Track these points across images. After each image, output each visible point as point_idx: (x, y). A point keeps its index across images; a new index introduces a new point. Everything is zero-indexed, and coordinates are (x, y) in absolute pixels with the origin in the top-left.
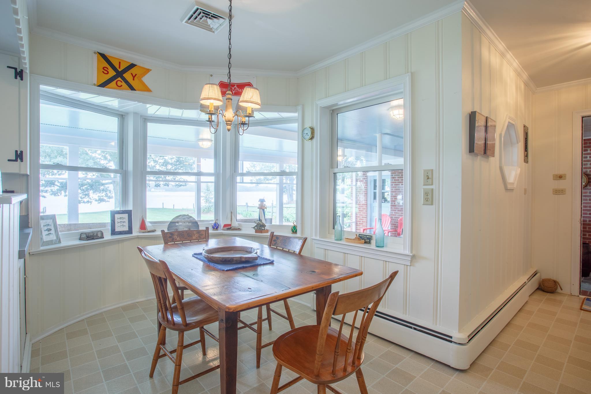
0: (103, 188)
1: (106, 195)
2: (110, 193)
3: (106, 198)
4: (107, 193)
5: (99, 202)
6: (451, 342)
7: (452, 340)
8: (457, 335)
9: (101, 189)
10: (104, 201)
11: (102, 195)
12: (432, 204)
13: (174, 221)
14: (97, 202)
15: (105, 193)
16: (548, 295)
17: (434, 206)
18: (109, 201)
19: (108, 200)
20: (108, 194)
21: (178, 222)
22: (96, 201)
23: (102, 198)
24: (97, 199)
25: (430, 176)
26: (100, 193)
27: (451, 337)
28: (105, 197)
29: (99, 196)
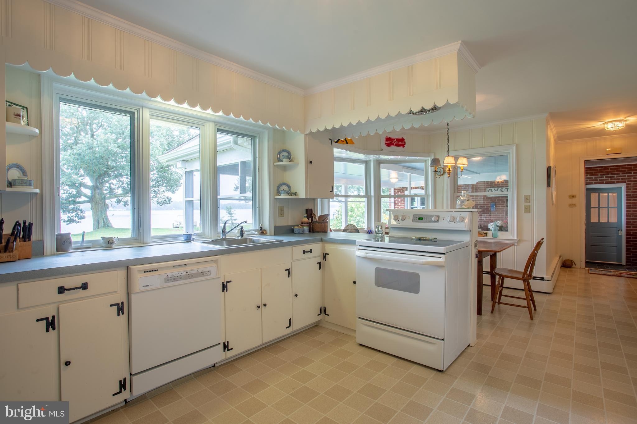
0: (73, 207)
1: (77, 216)
2: (82, 212)
3: (76, 219)
4: (77, 213)
5: (68, 222)
6: (544, 280)
7: (545, 279)
8: (546, 277)
9: (70, 208)
10: (74, 222)
11: (72, 215)
12: (529, 213)
13: (346, 229)
14: (66, 223)
15: (75, 213)
16: (568, 269)
17: (530, 214)
18: (80, 222)
19: (80, 220)
20: (79, 214)
21: (348, 230)
22: (65, 221)
23: (72, 218)
24: (66, 220)
25: (528, 199)
26: (69, 213)
27: (544, 278)
28: (75, 217)
29: (68, 217)
